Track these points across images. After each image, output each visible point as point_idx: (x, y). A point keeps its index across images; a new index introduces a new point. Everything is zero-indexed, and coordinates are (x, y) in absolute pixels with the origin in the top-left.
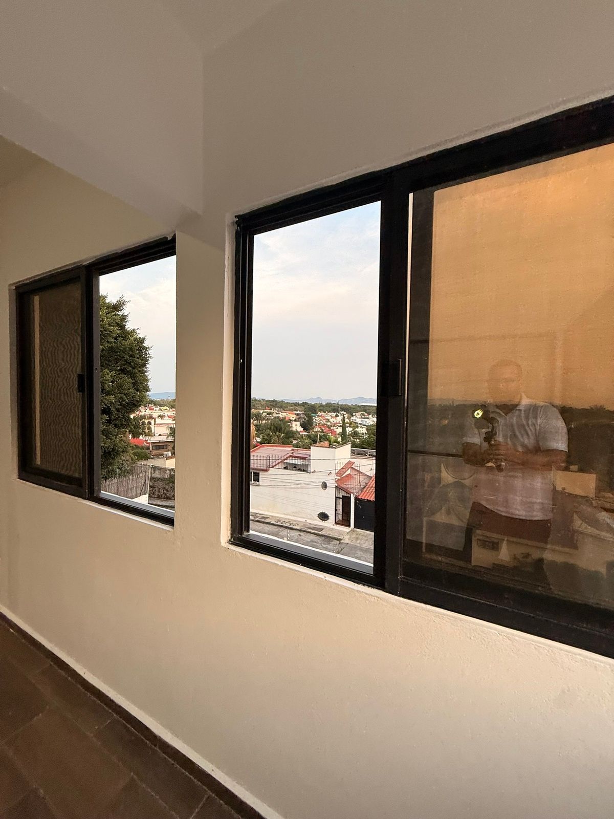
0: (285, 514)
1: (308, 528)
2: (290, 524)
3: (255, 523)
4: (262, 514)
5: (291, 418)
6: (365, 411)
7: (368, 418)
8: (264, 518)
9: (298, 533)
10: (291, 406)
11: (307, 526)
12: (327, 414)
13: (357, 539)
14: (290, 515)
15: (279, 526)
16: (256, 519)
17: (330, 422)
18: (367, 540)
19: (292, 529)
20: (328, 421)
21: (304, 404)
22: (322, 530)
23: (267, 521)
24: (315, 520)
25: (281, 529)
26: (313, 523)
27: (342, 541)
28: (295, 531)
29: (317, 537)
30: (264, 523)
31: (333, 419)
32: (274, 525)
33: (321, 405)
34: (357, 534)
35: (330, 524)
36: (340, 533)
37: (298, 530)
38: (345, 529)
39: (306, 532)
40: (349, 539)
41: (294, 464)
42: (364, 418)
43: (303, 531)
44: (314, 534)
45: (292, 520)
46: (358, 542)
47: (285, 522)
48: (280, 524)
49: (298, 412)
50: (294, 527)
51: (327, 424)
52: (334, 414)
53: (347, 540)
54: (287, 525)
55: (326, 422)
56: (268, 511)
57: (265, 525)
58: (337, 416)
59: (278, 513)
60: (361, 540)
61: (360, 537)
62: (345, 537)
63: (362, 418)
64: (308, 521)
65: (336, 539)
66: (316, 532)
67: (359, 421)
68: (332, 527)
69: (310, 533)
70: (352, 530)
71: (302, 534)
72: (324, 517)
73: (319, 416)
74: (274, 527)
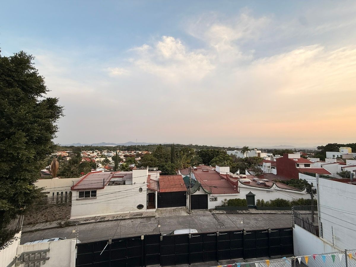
0: (115, 212)
1: (134, 216)
2: (122, 217)
3: (98, 223)
4: (99, 216)
5: (65, 155)
6: (108, 149)
7: (111, 153)
8: (102, 218)
9: (130, 221)
10: (63, 148)
11: (133, 215)
12: (87, 152)
13: (162, 213)
14: (119, 212)
15: (115, 220)
16: (98, 221)
17: (90, 156)
18: (166, 212)
19: (124, 219)
20: (89, 155)
21: (72, 147)
22: (142, 214)
23: (106, 219)
24: (136, 210)
25: (118, 222)
26: (135, 212)
27: (156, 217)
28: (128, 220)
29: (142, 219)
30: (104, 221)
31: (92, 154)
32: (112, 221)
33: (82, 147)
34: (160, 211)
35: (144, 210)
36: (152, 213)
37: (129, 219)
38: (154, 210)
39: (134, 218)
40: (158, 215)
41: (113, 181)
42: (109, 153)
43: (132, 218)
44: (139, 218)
45: (121, 214)
46: (163, 215)
47: (118, 216)
48: (116, 219)
49: (68, 152)
50: (126, 218)
51: (88, 157)
52: (92, 152)
53: (157, 215)
54: (121, 218)
55: (88, 156)
56: (103, 213)
57: (105, 223)
58: (93, 152)
59: (110, 212)
60: (164, 213)
61: (163, 212)
62: (156, 214)
63: (108, 153)
64: (131, 212)
65: (152, 217)
66: (140, 217)
67: (106, 154)
68: (146, 211)
69: (137, 218)
70: (157, 210)
71: (132, 220)
72: (140, 207)
73: (83, 153)
74: (113, 222)
